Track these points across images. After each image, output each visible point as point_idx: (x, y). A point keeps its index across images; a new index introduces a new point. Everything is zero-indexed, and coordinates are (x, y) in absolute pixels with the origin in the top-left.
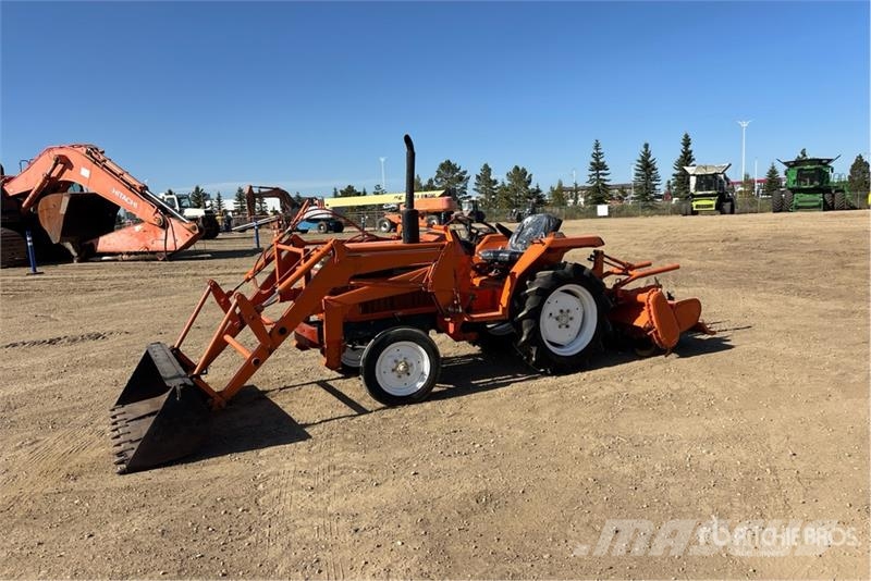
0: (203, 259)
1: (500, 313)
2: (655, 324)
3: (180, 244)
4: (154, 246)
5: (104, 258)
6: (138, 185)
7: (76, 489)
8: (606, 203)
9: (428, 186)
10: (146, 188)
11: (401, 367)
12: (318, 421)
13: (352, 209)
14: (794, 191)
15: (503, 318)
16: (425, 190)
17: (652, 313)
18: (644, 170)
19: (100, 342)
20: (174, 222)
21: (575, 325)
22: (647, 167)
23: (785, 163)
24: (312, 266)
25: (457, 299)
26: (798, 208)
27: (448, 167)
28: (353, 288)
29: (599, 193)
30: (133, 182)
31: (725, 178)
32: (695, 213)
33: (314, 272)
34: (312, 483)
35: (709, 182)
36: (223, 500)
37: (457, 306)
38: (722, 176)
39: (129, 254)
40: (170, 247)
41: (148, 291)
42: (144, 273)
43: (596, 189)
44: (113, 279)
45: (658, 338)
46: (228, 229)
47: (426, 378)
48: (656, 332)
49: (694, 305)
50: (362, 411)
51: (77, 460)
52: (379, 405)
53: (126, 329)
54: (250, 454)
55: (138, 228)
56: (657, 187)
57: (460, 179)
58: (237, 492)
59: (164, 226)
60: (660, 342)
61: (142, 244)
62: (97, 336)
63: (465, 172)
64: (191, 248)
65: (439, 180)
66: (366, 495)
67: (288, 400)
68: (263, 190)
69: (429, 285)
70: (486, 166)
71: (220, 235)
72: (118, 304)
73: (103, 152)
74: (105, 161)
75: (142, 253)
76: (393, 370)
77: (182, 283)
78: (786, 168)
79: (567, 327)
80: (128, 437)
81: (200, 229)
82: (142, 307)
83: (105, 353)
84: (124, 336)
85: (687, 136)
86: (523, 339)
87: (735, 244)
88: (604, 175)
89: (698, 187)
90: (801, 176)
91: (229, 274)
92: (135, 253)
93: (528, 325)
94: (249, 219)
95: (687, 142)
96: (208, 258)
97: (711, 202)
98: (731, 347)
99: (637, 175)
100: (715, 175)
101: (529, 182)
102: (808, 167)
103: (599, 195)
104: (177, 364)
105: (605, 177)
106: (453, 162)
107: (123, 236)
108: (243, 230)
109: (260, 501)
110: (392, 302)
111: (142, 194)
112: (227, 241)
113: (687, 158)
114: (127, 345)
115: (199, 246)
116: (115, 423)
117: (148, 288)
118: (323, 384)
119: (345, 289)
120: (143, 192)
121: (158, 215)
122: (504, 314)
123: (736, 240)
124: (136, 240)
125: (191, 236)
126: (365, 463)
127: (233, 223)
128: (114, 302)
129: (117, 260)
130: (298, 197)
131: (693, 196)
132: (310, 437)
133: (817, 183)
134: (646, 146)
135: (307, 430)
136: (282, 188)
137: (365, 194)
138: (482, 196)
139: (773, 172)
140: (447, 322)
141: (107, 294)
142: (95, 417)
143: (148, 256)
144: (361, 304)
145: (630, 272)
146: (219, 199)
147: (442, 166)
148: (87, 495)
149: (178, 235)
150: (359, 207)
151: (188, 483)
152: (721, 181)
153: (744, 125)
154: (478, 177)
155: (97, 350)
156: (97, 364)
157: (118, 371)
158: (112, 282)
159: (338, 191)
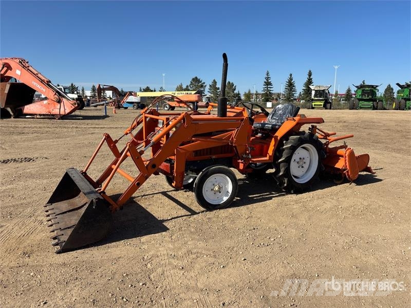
0: (79, 119)
1: (267, 158)
2: (348, 167)
3: (68, 111)
4: (53, 111)
5: (27, 117)
6: (46, 80)
7: (30, 264)
8: (270, 101)
9: (186, 89)
10: (50, 82)
11: (216, 188)
12: (169, 218)
13: (149, 98)
14: (360, 100)
15: (270, 161)
16: (185, 91)
17: (347, 161)
18: (289, 86)
19: (31, 163)
20: (64, 100)
21: (306, 166)
22: (291, 85)
23: (356, 87)
24: (171, 129)
25: (248, 150)
26: (361, 108)
27: (196, 80)
28: (193, 142)
29: (268, 97)
30: (43, 79)
31: (329, 92)
32: (313, 108)
33: (171, 133)
34: (181, 264)
35: (321, 94)
36: (127, 275)
37: (248, 154)
38: (327, 91)
39: (40, 115)
40: (62, 113)
41: (54, 135)
42: (49, 125)
43: (266, 95)
44: (33, 128)
45: (348, 175)
46: (88, 105)
47: (230, 195)
48: (348, 172)
49: (366, 157)
50: (193, 213)
51: (28, 242)
52: (202, 209)
53: (45, 156)
54: (135, 241)
55: (45, 102)
56: (295, 95)
57: (202, 86)
58: (135, 269)
59: (59, 102)
60: (349, 176)
61: (47, 110)
62: (30, 160)
63: (204, 83)
64: (73, 114)
65: (191, 86)
66: (220, 275)
67: (148, 203)
68: (105, 87)
69: (234, 141)
70: (214, 80)
71: (85, 108)
72: (38, 141)
73: (27, 62)
74: (29, 67)
75: (47, 115)
76: (212, 190)
77: (71, 132)
78: (357, 89)
79: (303, 167)
80: (58, 226)
81: (78, 104)
82: (52, 143)
83: (36, 170)
84: (44, 160)
85: (310, 71)
86: (281, 174)
87: (345, 124)
88: (270, 88)
89: (315, 96)
90: (364, 93)
91: (95, 128)
92: (44, 115)
93: (284, 166)
94: (98, 101)
95: (310, 74)
96: (82, 119)
97: (321, 103)
98: (380, 180)
99: (286, 89)
100: (324, 91)
101: (235, 89)
102: (367, 89)
103: (267, 97)
104: (89, 183)
105: (271, 89)
106: (198, 78)
107: (37, 106)
108: (96, 106)
109: (152, 276)
110: (211, 151)
111: (47, 85)
112: (89, 111)
113: (310, 82)
114: (48, 165)
115: (77, 113)
116: (48, 216)
117: (53, 133)
118: (164, 194)
119: (189, 142)
120: (48, 84)
121: (56, 96)
122: (269, 159)
123: (345, 122)
124: (44, 108)
125: (73, 107)
126: (208, 250)
127: (91, 102)
128: (35, 140)
129: (34, 118)
130: (122, 91)
131: (313, 100)
132: (168, 229)
133: (370, 97)
134: (291, 75)
135: (165, 224)
136: (115, 86)
137: (155, 91)
138: (212, 95)
139: (349, 90)
140: (239, 163)
141: (31, 136)
142: (35, 211)
143: (51, 117)
144: (194, 151)
145: (328, 138)
146: (83, 90)
147: (193, 79)
148: (38, 268)
149: (66, 107)
150: (152, 97)
151: (102, 261)
152: (326, 93)
153: (336, 67)
154: (210, 86)
155: (31, 168)
156: (32, 176)
157: (45, 181)
158: (33, 130)
159: (142, 89)
